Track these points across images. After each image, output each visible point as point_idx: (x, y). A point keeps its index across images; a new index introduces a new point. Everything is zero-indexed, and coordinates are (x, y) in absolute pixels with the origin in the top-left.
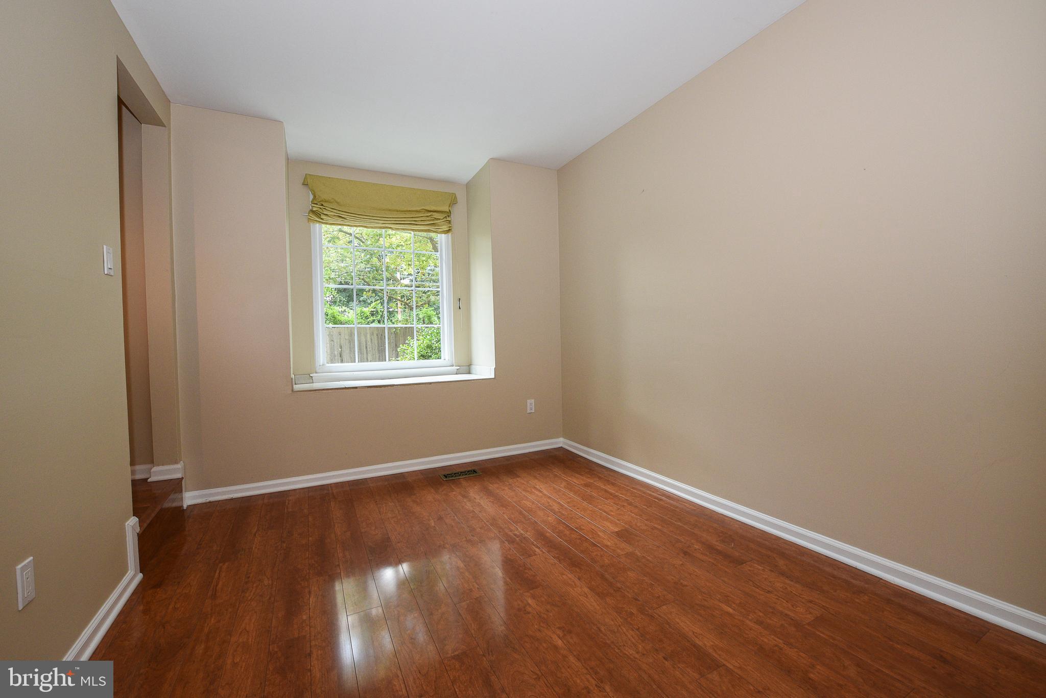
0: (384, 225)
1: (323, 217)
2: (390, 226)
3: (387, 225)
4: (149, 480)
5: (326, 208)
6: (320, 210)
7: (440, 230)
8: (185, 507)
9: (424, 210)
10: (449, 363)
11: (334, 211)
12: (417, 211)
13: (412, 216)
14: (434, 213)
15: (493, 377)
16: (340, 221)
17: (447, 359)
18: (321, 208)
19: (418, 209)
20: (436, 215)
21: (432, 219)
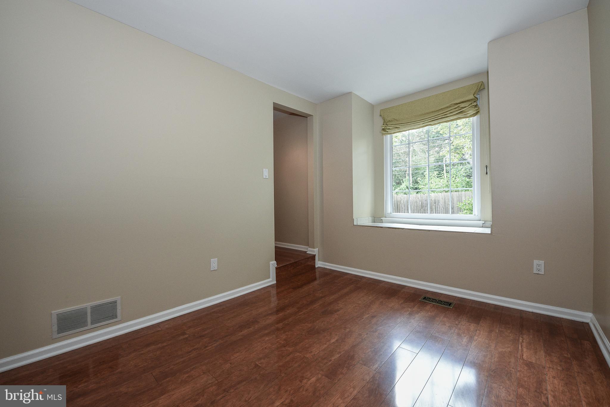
0: (424, 125)
1: (387, 131)
2: (428, 124)
3: (426, 124)
4: (307, 253)
5: (388, 125)
6: (386, 127)
7: (469, 115)
8: (316, 267)
9: (453, 105)
10: (477, 218)
11: (392, 125)
12: (447, 107)
13: (442, 113)
14: (460, 105)
15: (490, 233)
16: (397, 130)
17: (476, 215)
18: (386, 126)
19: (448, 105)
20: (463, 105)
21: (460, 109)
